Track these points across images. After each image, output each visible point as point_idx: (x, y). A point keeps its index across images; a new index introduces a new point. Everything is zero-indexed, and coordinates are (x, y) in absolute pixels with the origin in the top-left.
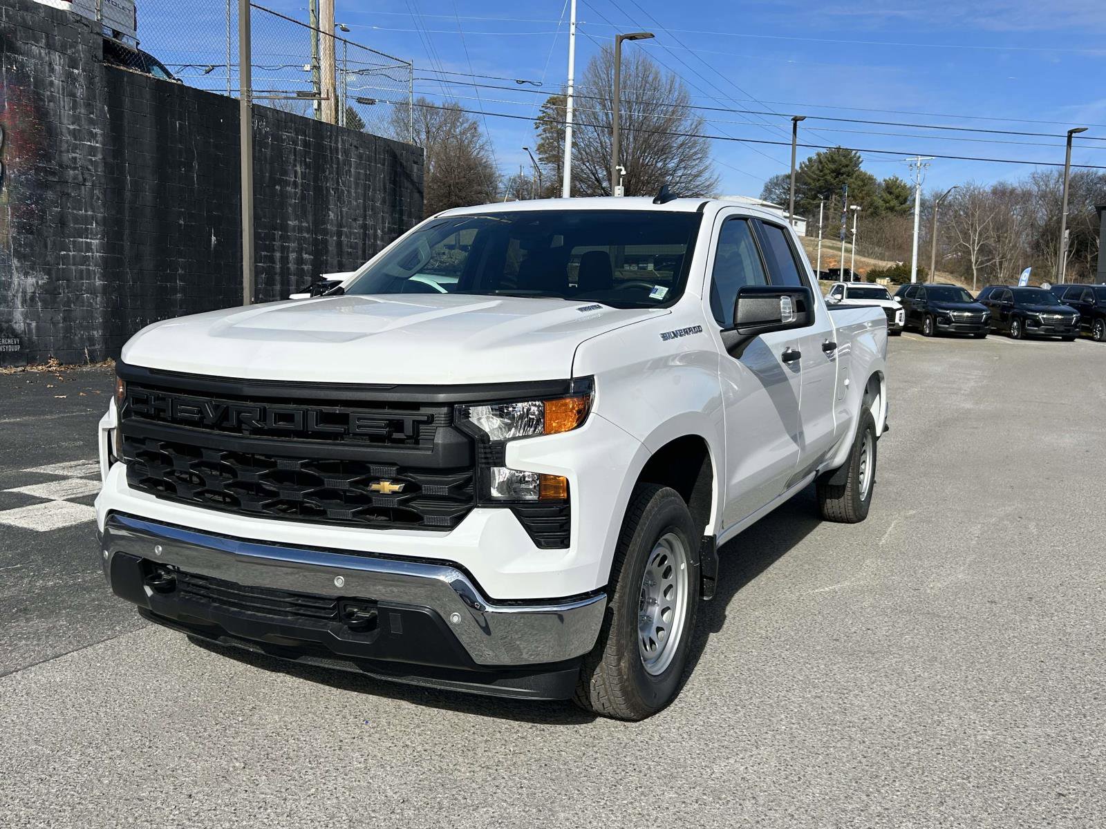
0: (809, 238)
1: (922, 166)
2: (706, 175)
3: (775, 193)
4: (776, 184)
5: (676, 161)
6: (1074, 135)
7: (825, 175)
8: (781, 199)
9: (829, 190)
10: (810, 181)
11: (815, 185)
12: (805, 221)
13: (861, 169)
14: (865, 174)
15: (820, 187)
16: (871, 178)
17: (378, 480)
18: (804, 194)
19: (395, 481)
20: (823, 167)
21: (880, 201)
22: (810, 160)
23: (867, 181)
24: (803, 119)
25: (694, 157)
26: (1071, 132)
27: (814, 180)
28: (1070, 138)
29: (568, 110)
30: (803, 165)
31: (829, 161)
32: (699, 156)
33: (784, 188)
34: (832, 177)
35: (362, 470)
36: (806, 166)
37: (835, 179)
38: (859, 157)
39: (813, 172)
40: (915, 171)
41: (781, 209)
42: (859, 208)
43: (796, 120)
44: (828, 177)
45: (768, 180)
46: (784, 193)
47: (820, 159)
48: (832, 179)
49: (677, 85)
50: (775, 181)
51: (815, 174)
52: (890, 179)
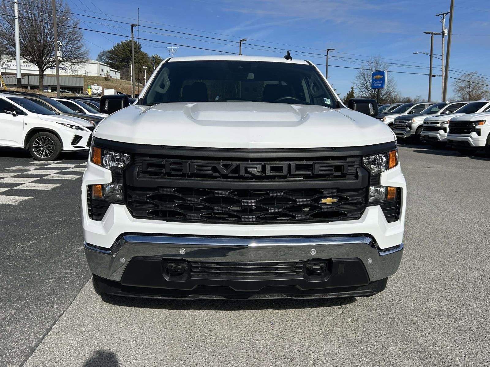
0: (122, 80)
1: (174, 51)
2: (83, 49)
3: (103, 59)
4: (104, 55)
5: (67, 40)
6: (242, 42)
7: (126, 52)
8: (106, 62)
9: (128, 59)
10: (119, 54)
11: (122, 56)
12: (119, 72)
13: (141, 51)
14: (144, 53)
15: (124, 57)
16: (146, 55)
17: (325, 198)
18: (117, 60)
19: (333, 197)
20: (125, 48)
21: (151, 65)
22: (118, 45)
23: (145, 56)
24: (136, 26)
25: (75, 40)
26: (241, 41)
27: (121, 54)
28: (240, 43)
29: (15, 10)
30: (115, 47)
31: (127, 46)
32: (78, 39)
33: (107, 57)
34: (129, 53)
35: (317, 193)
36: (116, 47)
37: (130, 54)
38: (140, 45)
39: (120, 51)
40: (171, 53)
41: (108, 66)
42: (147, 68)
43: (132, 26)
44: (127, 53)
45: (99, 53)
46: (107, 59)
47: (123, 45)
48: (129, 54)
49: (64, 3)
50: (103, 53)
51: (121, 51)
52: (154, 56)
